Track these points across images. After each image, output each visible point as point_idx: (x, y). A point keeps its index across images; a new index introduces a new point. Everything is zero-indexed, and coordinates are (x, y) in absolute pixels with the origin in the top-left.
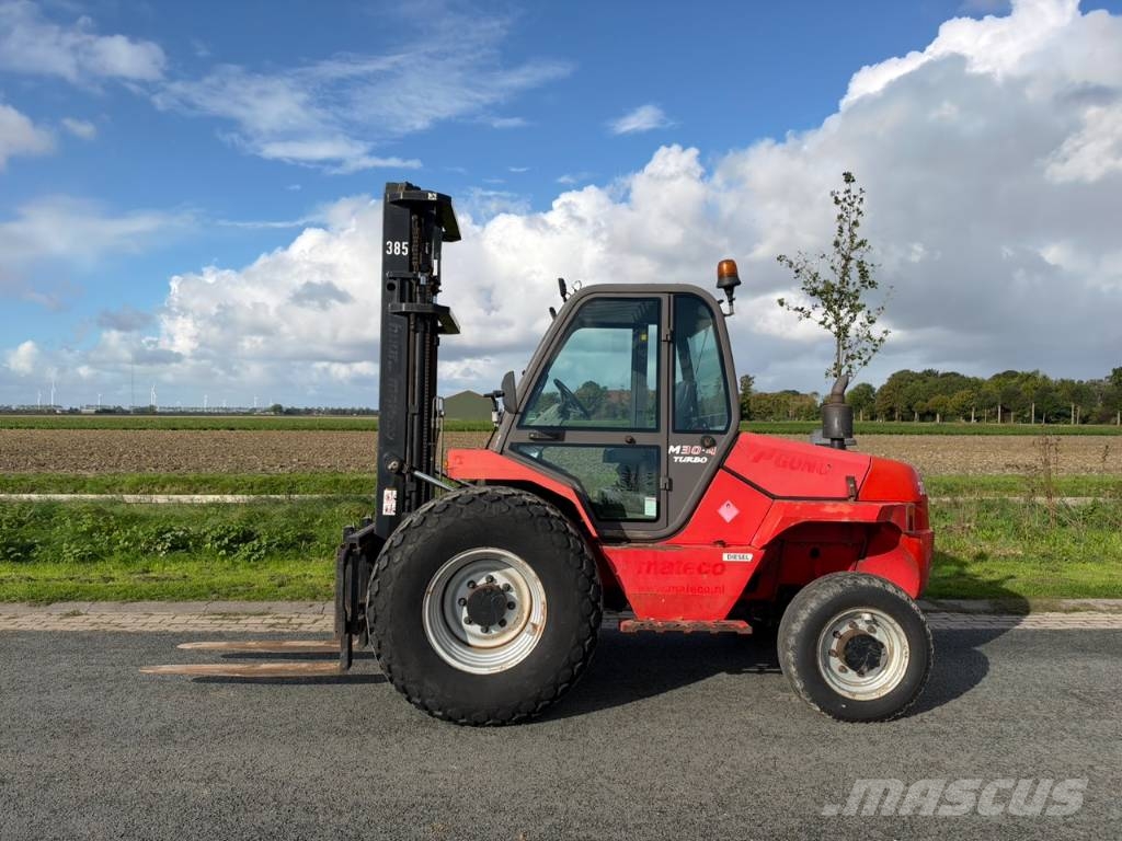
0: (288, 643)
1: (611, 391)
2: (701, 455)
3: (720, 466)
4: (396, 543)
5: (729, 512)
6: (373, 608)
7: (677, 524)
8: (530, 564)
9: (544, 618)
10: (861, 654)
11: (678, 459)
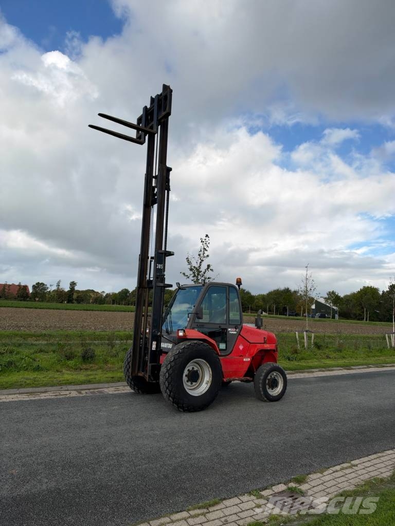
2: (235, 331)
3: (239, 334)
4: (176, 358)
5: (241, 347)
6: (170, 378)
7: (230, 351)
8: (208, 363)
9: (211, 379)
10: (274, 384)
11: (231, 332)
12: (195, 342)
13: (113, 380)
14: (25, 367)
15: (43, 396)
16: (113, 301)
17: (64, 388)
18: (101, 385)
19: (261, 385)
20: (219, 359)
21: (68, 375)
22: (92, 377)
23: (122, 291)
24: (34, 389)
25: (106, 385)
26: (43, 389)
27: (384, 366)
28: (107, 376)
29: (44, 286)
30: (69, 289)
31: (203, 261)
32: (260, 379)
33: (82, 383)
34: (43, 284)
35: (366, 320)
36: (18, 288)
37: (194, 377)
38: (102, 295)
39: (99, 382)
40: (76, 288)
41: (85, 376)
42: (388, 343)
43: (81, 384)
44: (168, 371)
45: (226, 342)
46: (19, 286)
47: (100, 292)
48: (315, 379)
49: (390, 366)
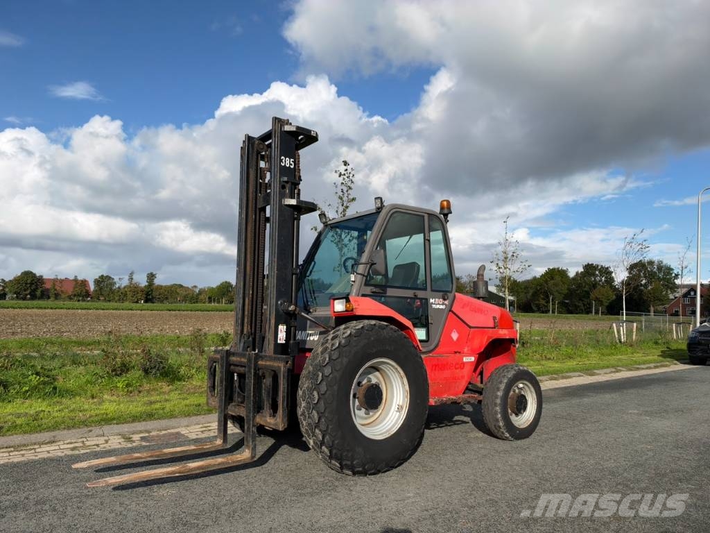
0: (167, 451)
1: (46, 279)
2: (443, 304)
3: (450, 311)
4: (334, 357)
5: (455, 336)
6: (322, 402)
7: (436, 342)
8: (402, 367)
9: (407, 401)
10: (521, 405)
11: (434, 306)
12: (373, 322)
13: (197, 411)
14: (27, 391)
15: (44, 452)
16: (210, 298)
17: (97, 430)
18: (173, 422)
19: (498, 409)
20: (421, 357)
21: (110, 405)
22: (158, 406)
23: (221, 284)
24: (26, 436)
25: (185, 421)
26: (46, 436)
27: (638, 369)
28: (187, 402)
29: (111, 281)
30: (147, 284)
31: (347, 207)
32: (496, 397)
33: (135, 419)
34: (109, 278)
35: (553, 312)
36: (74, 283)
37: (373, 399)
38: (193, 291)
39: (172, 416)
40: (157, 282)
41: (145, 404)
42: (617, 336)
43: (133, 421)
44: (317, 387)
45: (426, 325)
46: (76, 280)
47: (190, 287)
48: (553, 392)
49: (647, 368)
